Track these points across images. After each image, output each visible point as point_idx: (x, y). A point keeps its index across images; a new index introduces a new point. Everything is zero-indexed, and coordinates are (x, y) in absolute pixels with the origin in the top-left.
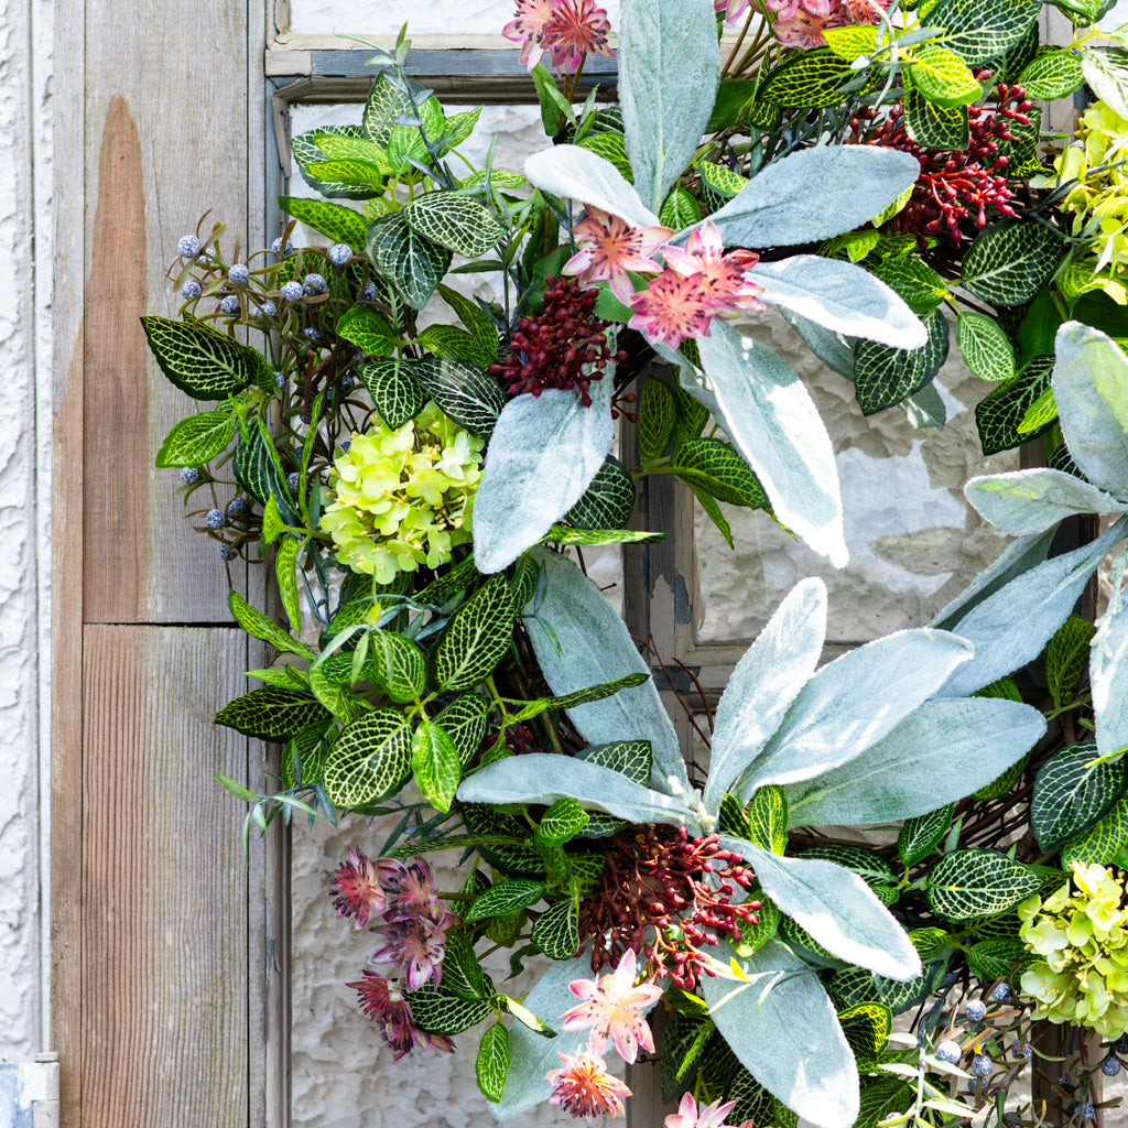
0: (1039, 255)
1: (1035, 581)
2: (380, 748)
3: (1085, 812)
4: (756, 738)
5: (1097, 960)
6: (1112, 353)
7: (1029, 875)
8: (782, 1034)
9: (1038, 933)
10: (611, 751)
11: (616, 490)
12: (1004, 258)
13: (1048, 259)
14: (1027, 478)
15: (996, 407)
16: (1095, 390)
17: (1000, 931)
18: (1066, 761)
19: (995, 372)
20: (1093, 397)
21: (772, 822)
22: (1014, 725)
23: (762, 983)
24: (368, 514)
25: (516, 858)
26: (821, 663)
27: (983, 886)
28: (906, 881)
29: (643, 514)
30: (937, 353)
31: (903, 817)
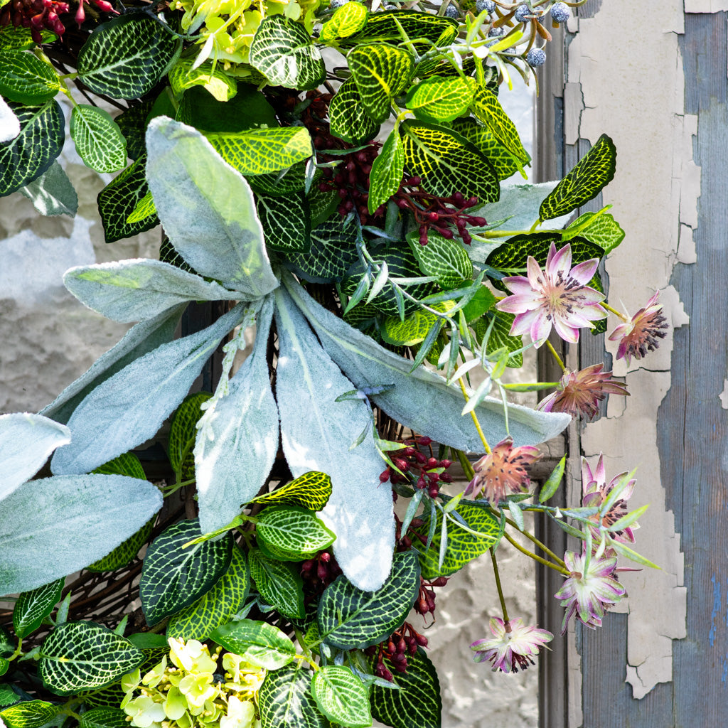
0: (155, 51)
1: (154, 363)
3: (189, 587)
6: (204, 148)
7: (131, 650)
9: (133, 706)
12: (120, 54)
13: (163, 55)
14: (127, 268)
15: (117, 196)
16: (192, 183)
17: (110, 699)
18: (175, 537)
19: (107, 163)
20: (191, 191)
22: (132, 500)
27: (89, 658)
28: (19, 652)
30: (53, 144)
31: (15, 590)
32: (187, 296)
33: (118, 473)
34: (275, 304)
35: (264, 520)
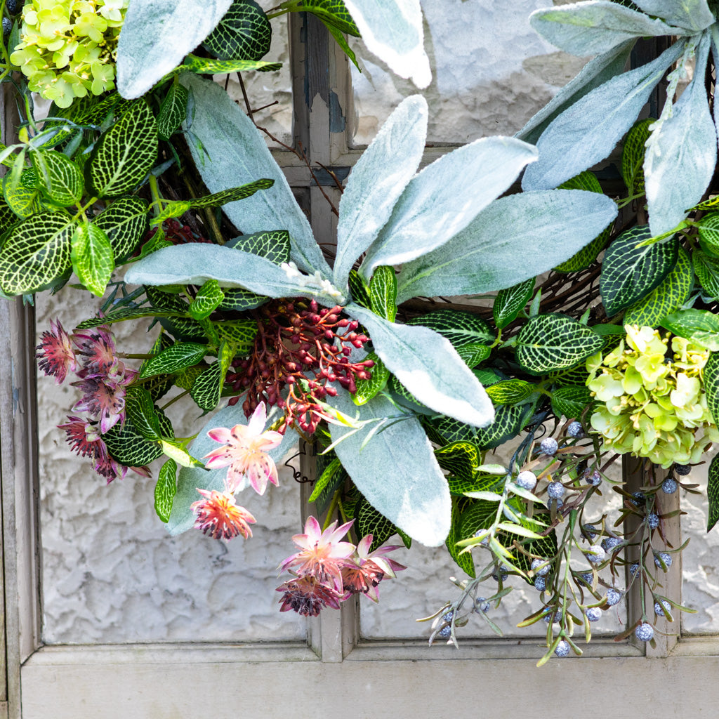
1: (608, 93)
2: (47, 244)
3: (642, 283)
4: (371, 227)
5: (646, 405)
7: (595, 337)
8: (392, 467)
9: (600, 383)
10: (255, 239)
11: (253, 26)
14: (583, 9)
17: (576, 379)
18: (629, 241)
21: (386, 295)
22: (591, 211)
23: (367, 428)
24: (46, 51)
25: (188, 325)
26: (422, 165)
27: (558, 344)
28: (499, 340)
29: (303, 44)
31: (494, 288)
32: (635, 33)
33: (578, 188)
34: (712, 38)
35: (706, 224)
